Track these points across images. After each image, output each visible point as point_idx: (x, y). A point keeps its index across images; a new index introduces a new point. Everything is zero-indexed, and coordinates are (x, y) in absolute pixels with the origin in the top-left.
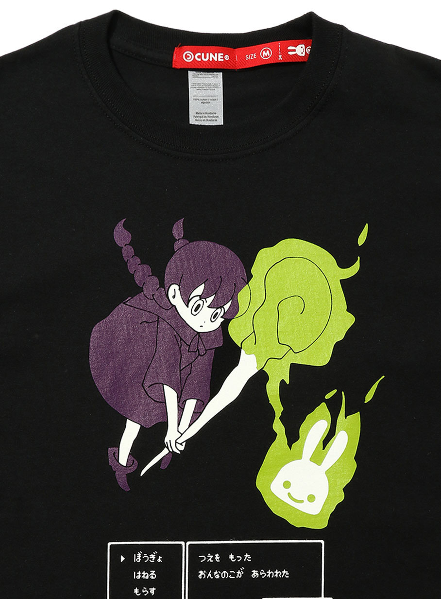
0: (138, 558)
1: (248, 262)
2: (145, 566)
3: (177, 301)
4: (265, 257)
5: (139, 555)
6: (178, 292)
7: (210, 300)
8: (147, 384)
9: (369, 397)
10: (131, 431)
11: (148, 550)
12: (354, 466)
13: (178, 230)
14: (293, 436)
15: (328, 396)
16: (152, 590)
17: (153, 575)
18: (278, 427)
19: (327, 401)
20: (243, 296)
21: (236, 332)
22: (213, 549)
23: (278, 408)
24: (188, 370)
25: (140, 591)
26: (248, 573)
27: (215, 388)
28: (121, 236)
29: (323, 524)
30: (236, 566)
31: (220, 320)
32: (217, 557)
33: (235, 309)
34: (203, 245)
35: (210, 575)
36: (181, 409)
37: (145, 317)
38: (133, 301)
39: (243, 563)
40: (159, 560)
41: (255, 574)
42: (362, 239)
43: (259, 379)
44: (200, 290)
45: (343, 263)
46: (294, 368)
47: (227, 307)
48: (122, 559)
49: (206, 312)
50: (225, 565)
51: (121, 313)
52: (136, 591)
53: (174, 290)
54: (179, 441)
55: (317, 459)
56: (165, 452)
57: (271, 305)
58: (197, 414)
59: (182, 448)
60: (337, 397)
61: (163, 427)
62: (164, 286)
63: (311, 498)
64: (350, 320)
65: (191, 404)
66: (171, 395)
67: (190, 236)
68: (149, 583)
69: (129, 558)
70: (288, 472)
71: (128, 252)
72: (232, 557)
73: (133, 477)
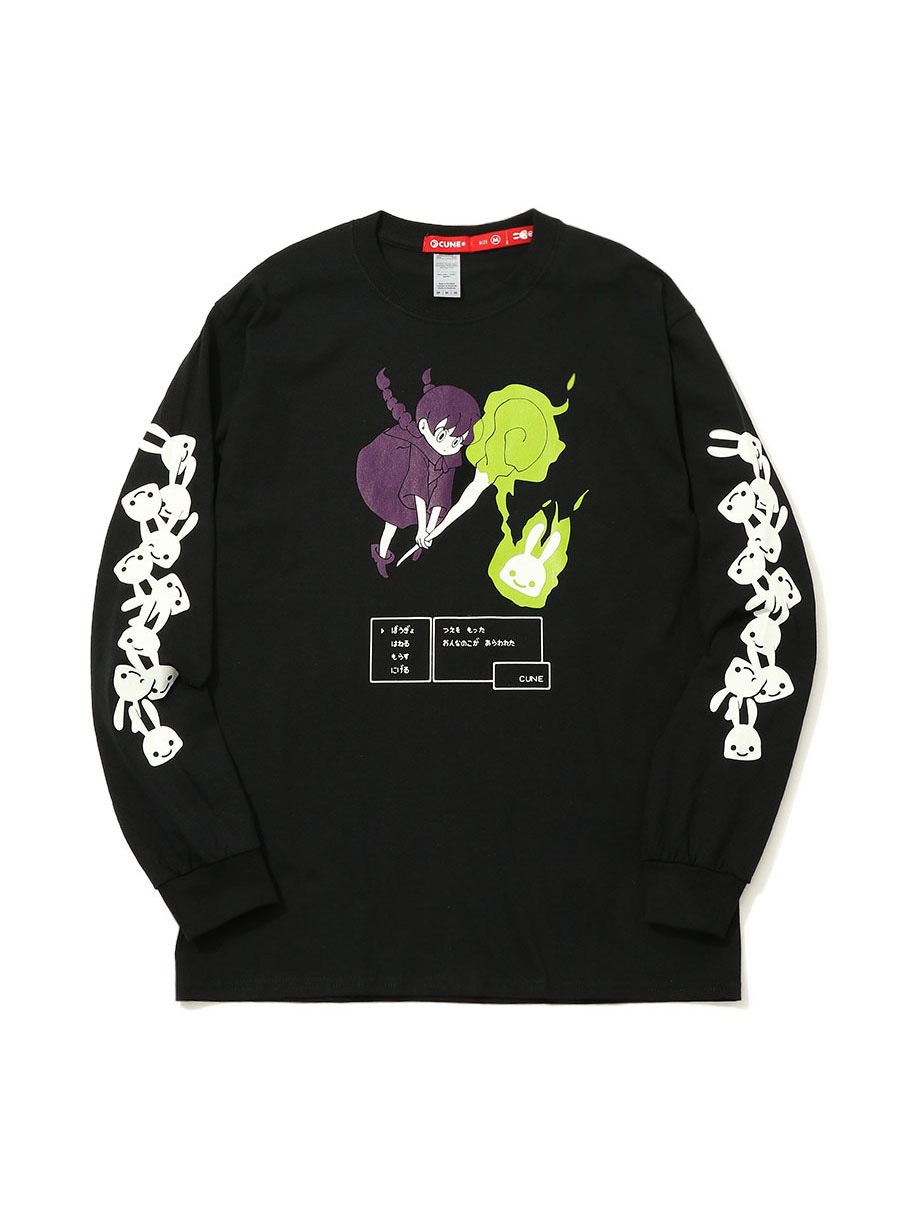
0: (395, 630)
1: (482, 403)
2: (401, 637)
3: (426, 432)
4: (494, 399)
5: (396, 628)
6: (426, 425)
7: (452, 430)
8: (401, 495)
9: (577, 506)
10: (390, 531)
11: (403, 624)
12: (566, 559)
13: (426, 378)
14: (517, 536)
15: (544, 505)
16: (406, 656)
17: (407, 644)
18: (505, 528)
19: (543, 509)
20: (477, 428)
21: (472, 456)
22: (454, 623)
23: (505, 514)
24: (434, 484)
25: (397, 657)
26: (482, 642)
27: (455, 499)
28: (382, 381)
29: (541, 604)
30: (473, 637)
31: (459, 446)
32: (458, 630)
33: (471, 438)
34: (446, 388)
35: (452, 643)
36: (429, 514)
37: (400, 443)
38: (391, 431)
39: (479, 634)
40: (412, 632)
41: (488, 643)
42: (570, 385)
43: (490, 492)
44: (443, 423)
45: (556, 403)
46: (518, 483)
47: (465, 436)
48: (382, 631)
49: (449, 440)
50: (463, 636)
51: (381, 442)
52: (393, 656)
53: (423, 423)
54: (428, 539)
55: (536, 554)
56: (416, 547)
57: (500, 434)
58: (442, 518)
59: (430, 545)
60: (551, 505)
61: (414, 528)
62: (415, 420)
63: (532, 584)
64: (562, 446)
65: (437, 511)
66: (420, 504)
67: (435, 382)
68: (403, 650)
69: (388, 631)
70: (512, 564)
71: (387, 395)
72: (469, 629)
73: (391, 567)
